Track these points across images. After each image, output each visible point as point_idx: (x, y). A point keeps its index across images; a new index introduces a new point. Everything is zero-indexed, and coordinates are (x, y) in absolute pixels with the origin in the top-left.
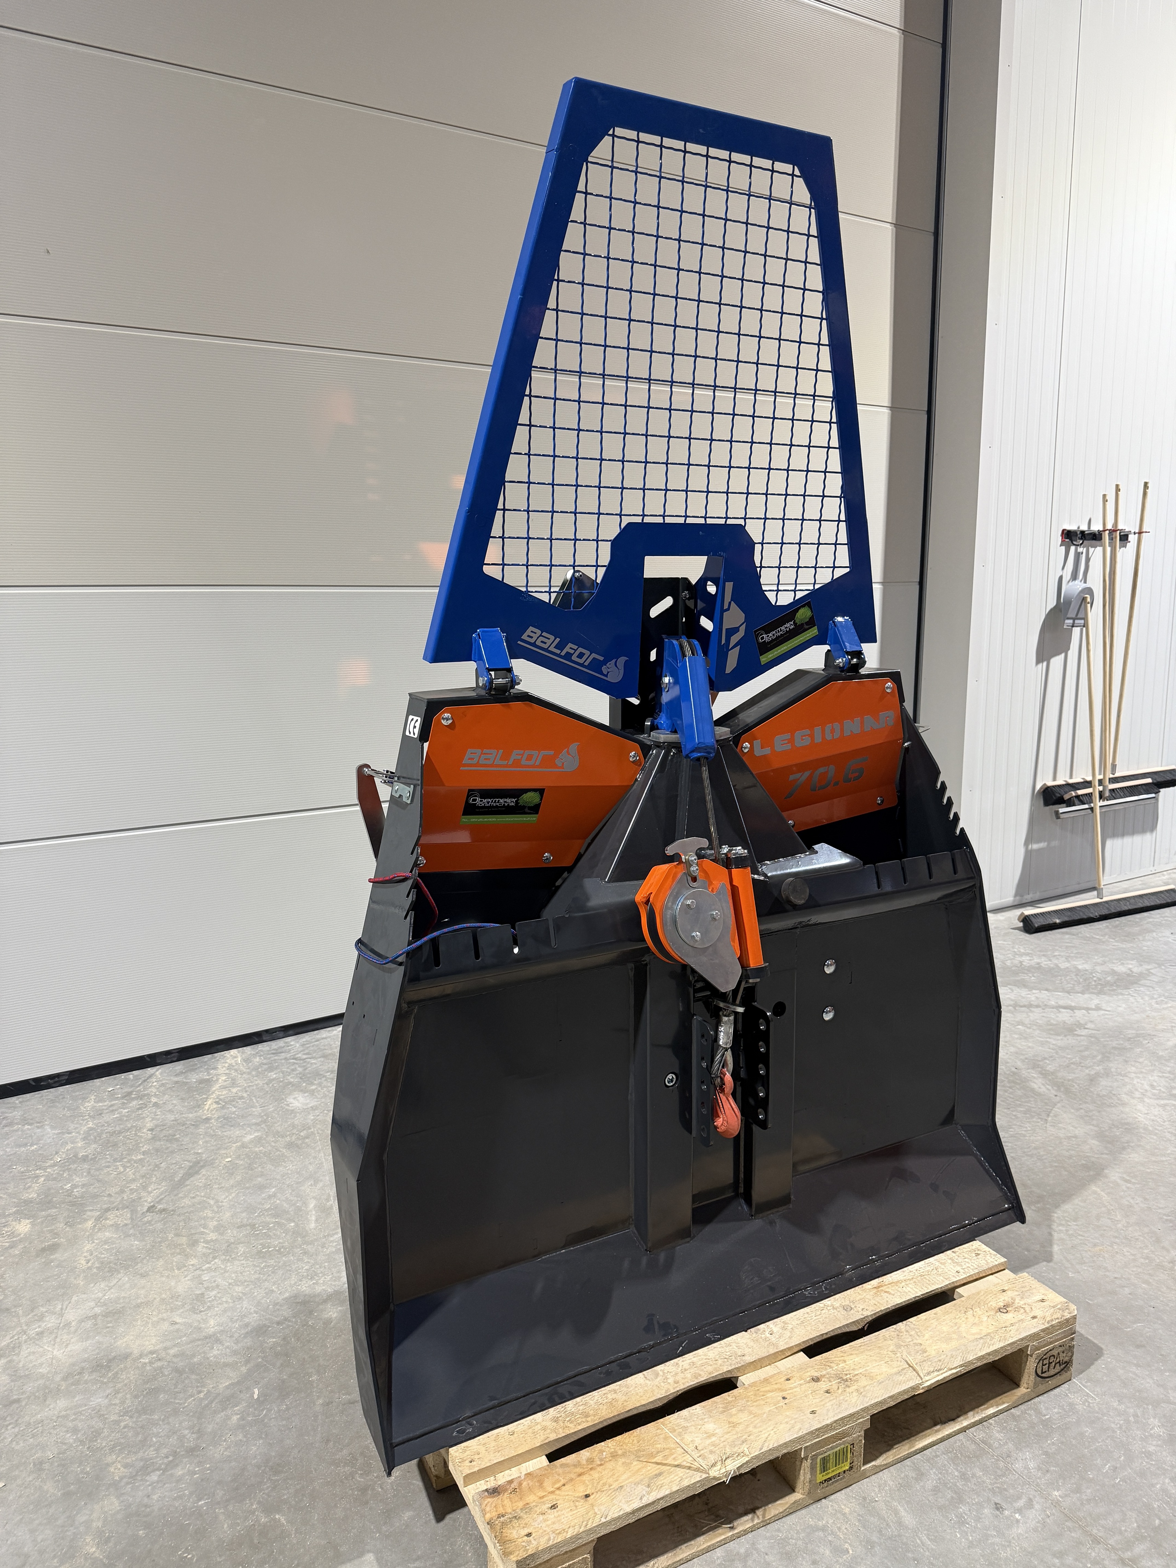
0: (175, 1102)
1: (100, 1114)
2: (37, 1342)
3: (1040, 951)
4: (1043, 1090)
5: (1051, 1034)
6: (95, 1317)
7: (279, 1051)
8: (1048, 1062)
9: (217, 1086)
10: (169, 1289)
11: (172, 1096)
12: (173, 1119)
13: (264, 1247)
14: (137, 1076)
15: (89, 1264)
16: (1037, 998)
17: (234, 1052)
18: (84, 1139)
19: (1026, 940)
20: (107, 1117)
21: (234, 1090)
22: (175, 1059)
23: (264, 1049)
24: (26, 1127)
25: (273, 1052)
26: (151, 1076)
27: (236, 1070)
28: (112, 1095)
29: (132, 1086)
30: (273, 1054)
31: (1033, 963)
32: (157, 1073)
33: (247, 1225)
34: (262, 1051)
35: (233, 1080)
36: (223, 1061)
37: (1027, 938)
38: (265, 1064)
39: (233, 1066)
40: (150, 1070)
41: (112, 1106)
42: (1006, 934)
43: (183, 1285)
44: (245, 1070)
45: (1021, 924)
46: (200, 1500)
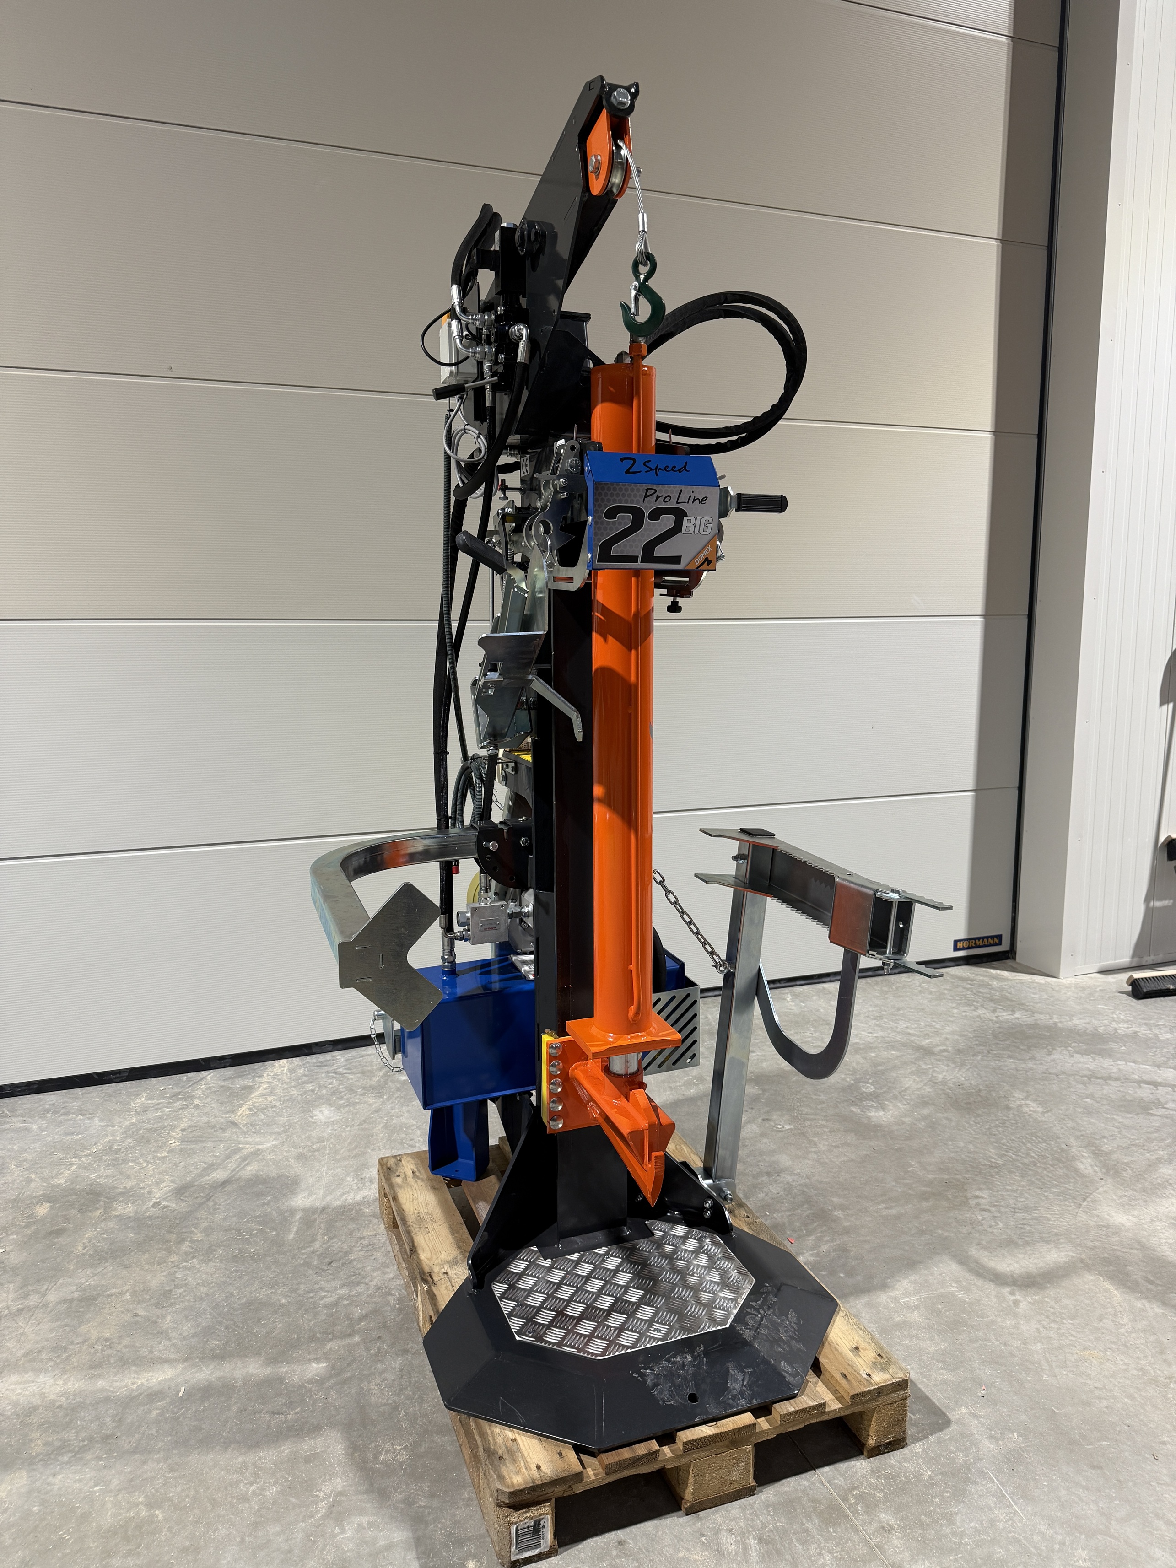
0: (213, 1105)
1: (146, 1111)
2: (15, 1318)
3: (1143, 1019)
4: (1090, 1170)
5: (1121, 1111)
6: (71, 1301)
7: (325, 1064)
8: (1105, 1141)
9: (256, 1094)
10: (143, 1283)
11: (213, 1099)
12: (206, 1121)
13: (241, 1251)
14: (190, 1078)
15: (85, 1251)
16: (1120, 1070)
17: (283, 1062)
18: (124, 1132)
19: (1132, 1006)
20: (151, 1115)
21: (270, 1099)
22: (228, 1065)
23: (311, 1061)
24: (80, 1117)
25: (318, 1064)
26: (202, 1079)
27: (279, 1079)
28: (162, 1095)
29: (182, 1087)
30: (318, 1066)
31: (1129, 1031)
32: (209, 1077)
33: (233, 1229)
34: (308, 1063)
35: (272, 1088)
36: (270, 1070)
37: (1133, 1004)
38: (307, 1076)
39: (279, 1075)
40: (204, 1073)
41: (158, 1104)
42: (1110, 998)
43: (157, 1280)
44: (287, 1080)
45: (1130, 988)
46: (96, 1486)
